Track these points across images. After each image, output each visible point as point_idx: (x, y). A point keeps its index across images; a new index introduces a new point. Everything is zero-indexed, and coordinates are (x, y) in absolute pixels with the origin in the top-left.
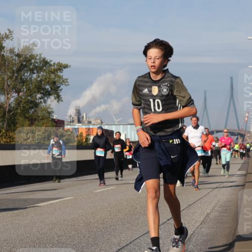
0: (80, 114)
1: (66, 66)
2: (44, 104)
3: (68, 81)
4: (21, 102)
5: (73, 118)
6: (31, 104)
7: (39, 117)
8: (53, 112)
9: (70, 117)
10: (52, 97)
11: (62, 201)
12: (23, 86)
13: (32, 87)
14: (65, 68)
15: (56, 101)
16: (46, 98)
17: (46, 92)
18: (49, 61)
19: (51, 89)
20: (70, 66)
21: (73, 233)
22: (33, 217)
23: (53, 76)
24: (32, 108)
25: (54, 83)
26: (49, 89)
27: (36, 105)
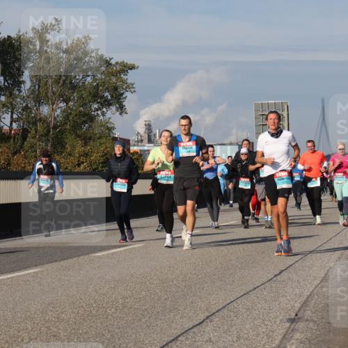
0: (151, 131)
1: (132, 67)
2: (102, 118)
3: (134, 86)
4: (71, 114)
5: (141, 136)
6: (84, 117)
7: (96, 134)
8: (114, 128)
9: (137, 135)
10: (113, 108)
11: (128, 249)
12: (73, 93)
13: (85, 94)
14: (131, 69)
15: (118, 113)
16: (104, 110)
17: (105, 101)
18: (108, 59)
19: (112, 96)
20: (138, 67)
21: (143, 293)
22: (88, 271)
23: (114, 79)
24: (86, 122)
25: (116, 89)
26: (109, 97)
27: (92, 119)
